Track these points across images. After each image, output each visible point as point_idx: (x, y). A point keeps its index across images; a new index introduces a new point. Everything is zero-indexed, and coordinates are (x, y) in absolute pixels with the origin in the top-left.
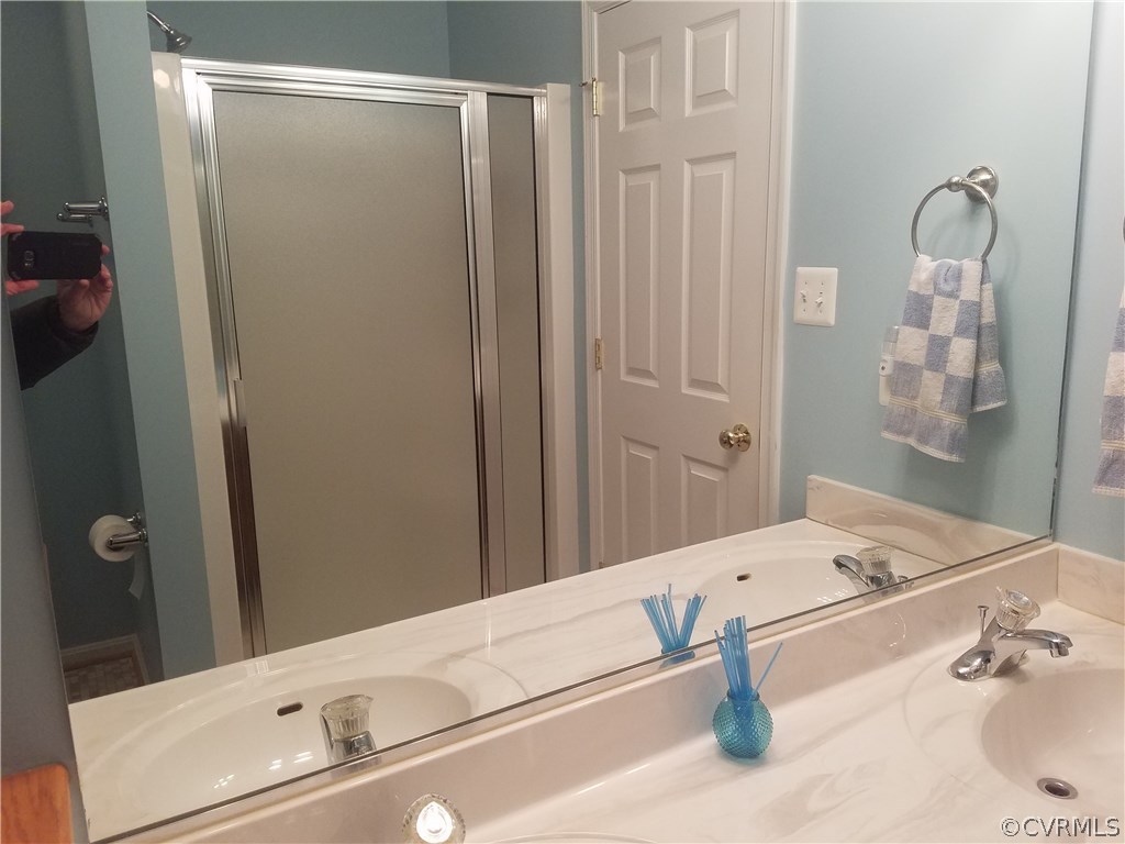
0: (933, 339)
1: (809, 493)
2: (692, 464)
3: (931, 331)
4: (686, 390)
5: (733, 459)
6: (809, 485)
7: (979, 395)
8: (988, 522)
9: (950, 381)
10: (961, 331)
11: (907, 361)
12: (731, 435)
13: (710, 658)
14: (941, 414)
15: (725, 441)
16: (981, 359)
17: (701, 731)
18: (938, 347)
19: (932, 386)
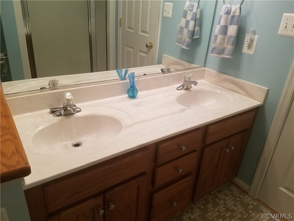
0: (187, 21)
1: (163, 58)
2: (141, 52)
3: (186, 19)
4: (140, 33)
5: (149, 51)
6: (163, 56)
7: (194, 34)
8: (194, 64)
9: (189, 31)
10: (192, 19)
11: (182, 26)
12: (148, 44)
13: (128, 80)
14: (186, 38)
15: (147, 46)
16: (196, 26)
17: (125, 94)
18: (188, 22)
19: (185, 31)
